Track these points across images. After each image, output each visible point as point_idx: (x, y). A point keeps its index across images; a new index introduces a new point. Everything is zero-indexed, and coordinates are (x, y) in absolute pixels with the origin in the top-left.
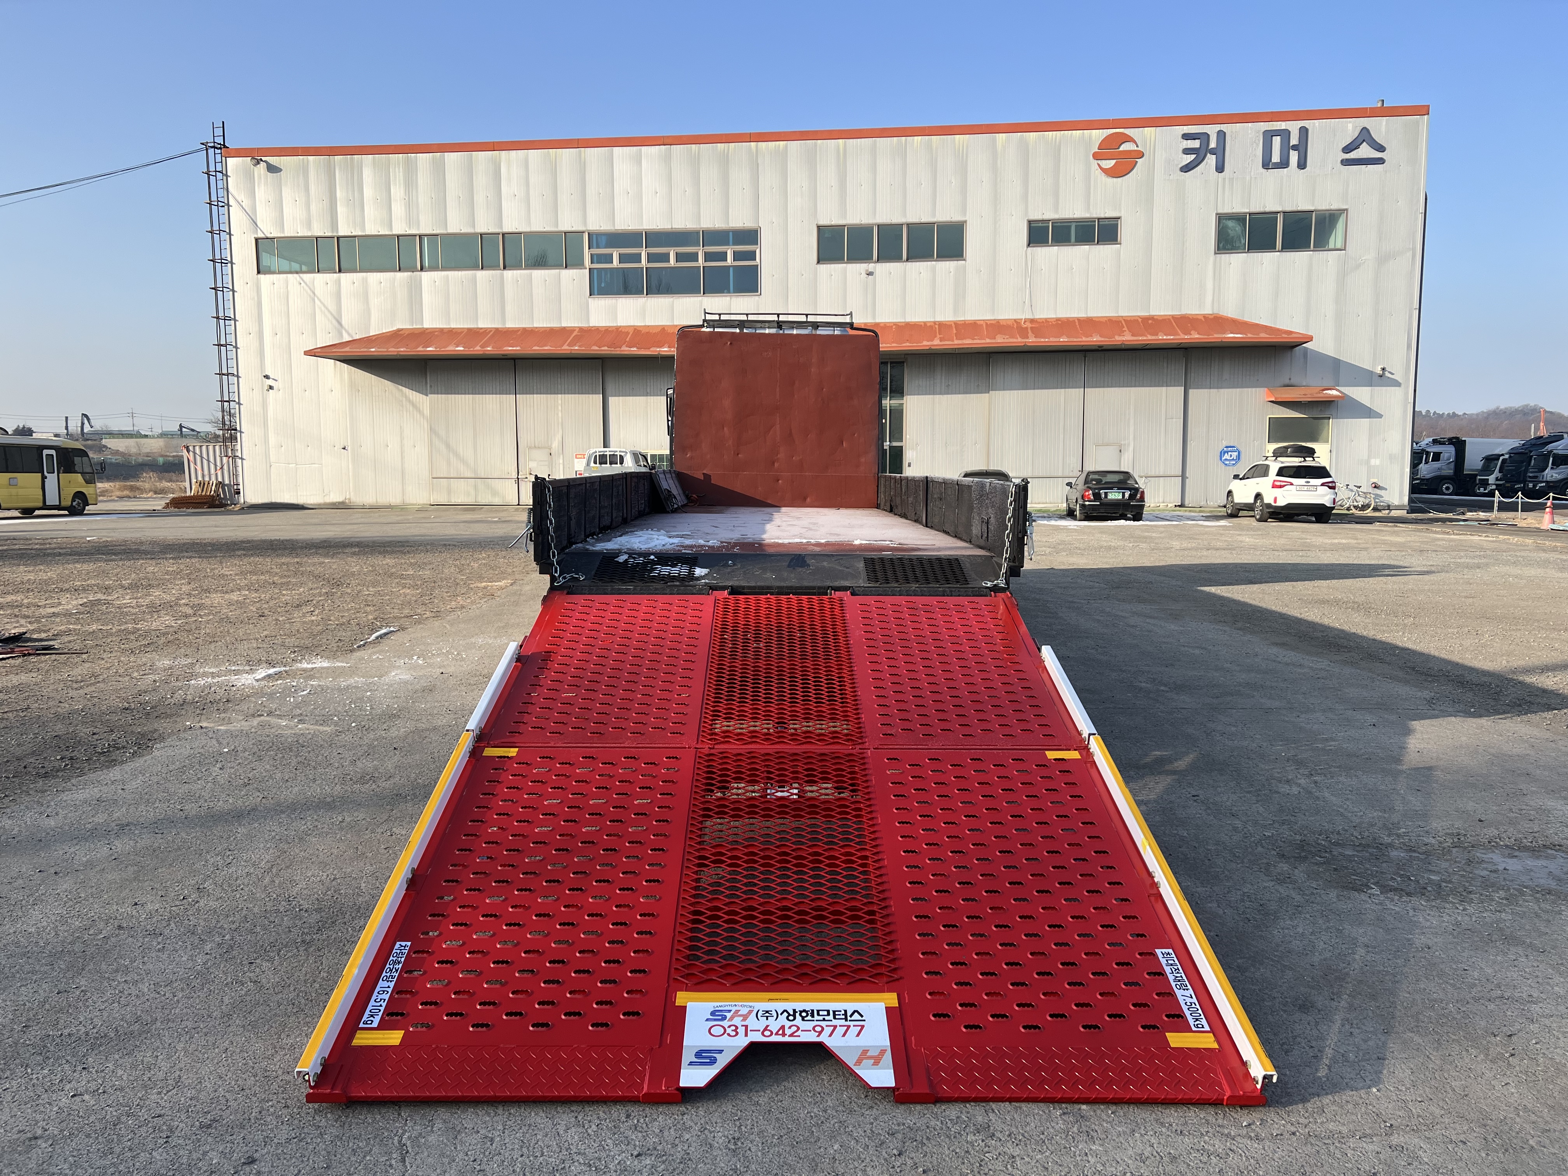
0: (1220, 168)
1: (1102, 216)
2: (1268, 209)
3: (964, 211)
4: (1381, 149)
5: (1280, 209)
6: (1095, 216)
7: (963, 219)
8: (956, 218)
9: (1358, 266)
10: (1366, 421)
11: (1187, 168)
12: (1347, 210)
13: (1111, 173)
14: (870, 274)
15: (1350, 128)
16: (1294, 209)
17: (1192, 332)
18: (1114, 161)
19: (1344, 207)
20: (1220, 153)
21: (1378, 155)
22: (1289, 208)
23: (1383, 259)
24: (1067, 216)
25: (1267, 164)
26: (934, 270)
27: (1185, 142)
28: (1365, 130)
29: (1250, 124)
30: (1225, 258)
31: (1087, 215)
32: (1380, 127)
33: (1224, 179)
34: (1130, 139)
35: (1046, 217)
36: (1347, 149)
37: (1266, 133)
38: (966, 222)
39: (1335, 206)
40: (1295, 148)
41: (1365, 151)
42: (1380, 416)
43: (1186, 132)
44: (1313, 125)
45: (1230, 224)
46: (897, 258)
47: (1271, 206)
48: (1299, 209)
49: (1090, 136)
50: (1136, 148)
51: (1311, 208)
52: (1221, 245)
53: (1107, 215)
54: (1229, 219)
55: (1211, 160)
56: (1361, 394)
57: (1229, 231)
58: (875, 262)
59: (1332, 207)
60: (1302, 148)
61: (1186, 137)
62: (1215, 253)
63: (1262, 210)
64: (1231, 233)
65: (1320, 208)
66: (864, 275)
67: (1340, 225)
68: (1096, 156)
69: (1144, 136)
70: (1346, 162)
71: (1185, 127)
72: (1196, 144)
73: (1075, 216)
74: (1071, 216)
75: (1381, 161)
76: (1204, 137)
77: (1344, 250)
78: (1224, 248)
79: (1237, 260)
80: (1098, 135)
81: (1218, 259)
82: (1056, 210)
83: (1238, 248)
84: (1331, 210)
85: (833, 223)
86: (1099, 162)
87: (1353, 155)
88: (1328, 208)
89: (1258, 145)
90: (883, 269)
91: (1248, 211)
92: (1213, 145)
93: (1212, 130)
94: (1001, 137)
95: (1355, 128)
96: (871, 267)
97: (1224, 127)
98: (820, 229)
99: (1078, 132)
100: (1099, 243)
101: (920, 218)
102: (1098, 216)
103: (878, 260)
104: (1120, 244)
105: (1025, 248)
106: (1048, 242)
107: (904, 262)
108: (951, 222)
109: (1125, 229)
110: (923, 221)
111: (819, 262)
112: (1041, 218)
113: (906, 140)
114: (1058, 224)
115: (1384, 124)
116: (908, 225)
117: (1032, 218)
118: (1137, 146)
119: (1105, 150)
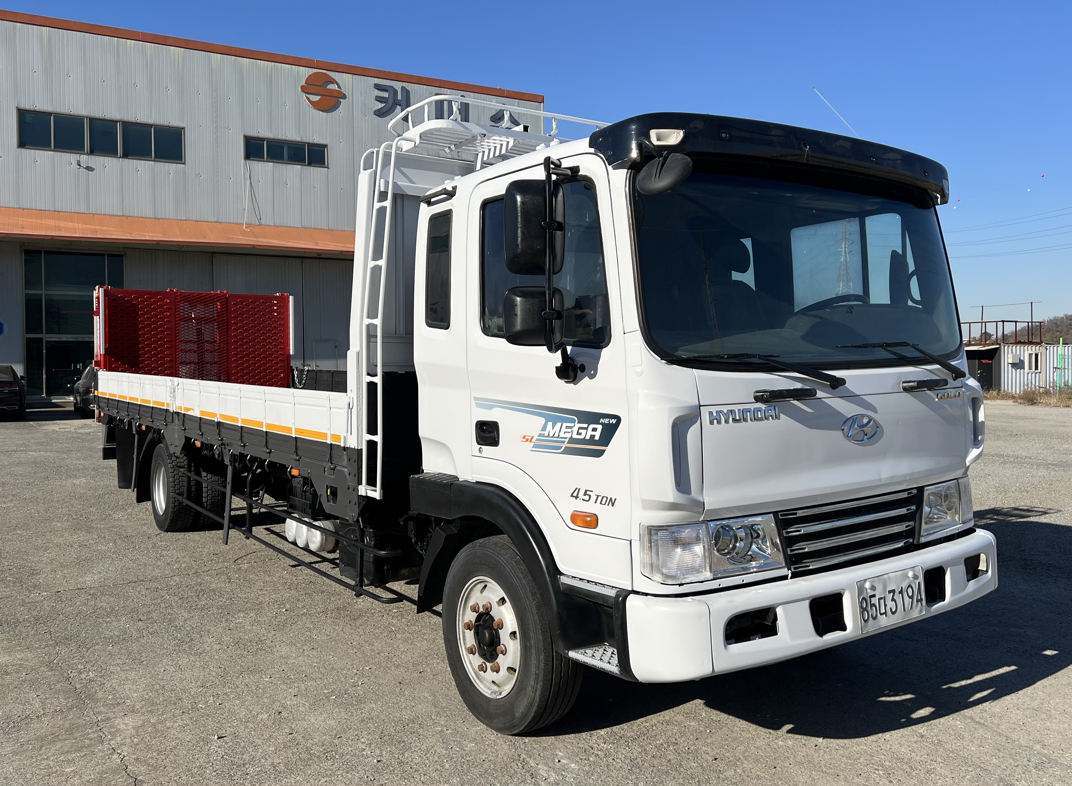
0: (405, 118)
1: (311, 141)
3: (183, 118)
4: (516, 123)
6: (304, 140)
7: (181, 125)
8: (175, 122)
11: (380, 113)
13: (316, 105)
14: (82, 165)
18: (321, 97)
20: (404, 103)
24: (281, 137)
26: (152, 170)
27: (376, 91)
29: (425, 86)
31: (298, 139)
34: (333, 81)
35: (262, 135)
36: (494, 118)
38: (184, 128)
43: (377, 83)
44: (469, 96)
46: (112, 153)
49: (298, 72)
50: (337, 89)
53: (315, 142)
58: (86, 154)
60: (463, 111)
61: (378, 87)
66: (75, 165)
68: (304, 90)
69: (345, 81)
71: (376, 79)
72: (386, 95)
73: (287, 138)
74: (284, 138)
76: (392, 90)
80: (305, 73)
82: (270, 128)
85: (37, 109)
86: (308, 96)
90: (98, 161)
92: (398, 97)
93: (398, 86)
94: (216, 57)
96: (84, 159)
97: (405, 85)
98: (22, 114)
99: (287, 66)
100: (309, 164)
101: (135, 118)
102: (308, 141)
103: (92, 152)
104: (328, 168)
105: (243, 160)
106: (264, 158)
107: (120, 157)
108: (169, 127)
109: (332, 156)
110: (139, 121)
111: (20, 146)
112: (256, 135)
113: (118, 41)
114: (273, 143)
115: (516, 104)
116: (123, 123)
117: (248, 134)
118: (339, 87)
119: (312, 86)
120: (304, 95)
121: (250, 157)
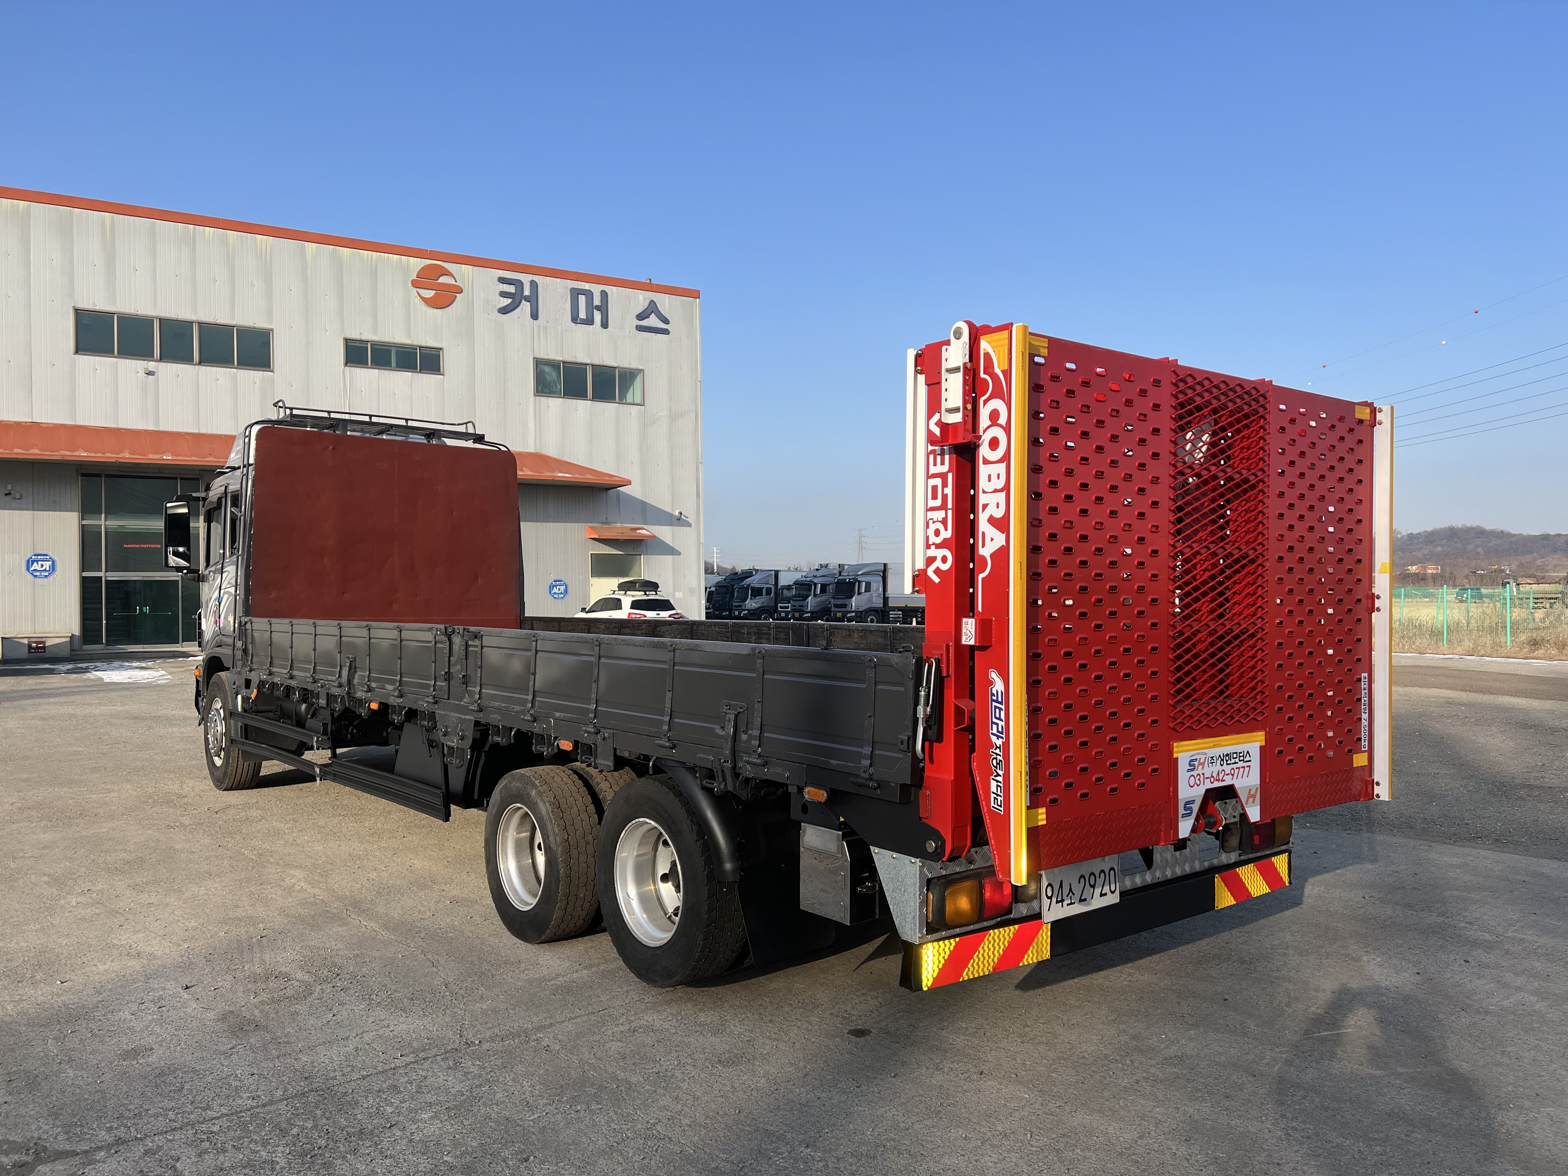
0: (535, 316)
1: (424, 344)
2: (579, 360)
3: (270, 318)
4: (666, 321)
5: (589, 362)
6: (415, 343)
7: (270, 327)
8: (261, 323)
9: (655, 421)
10: (669, 558)
11: (504, 311)
12: (643, 370)
13: (429, 302)
14: (150, 373)
15: (641, 299)
16: (600, 363)
17: (524, 469)
18: (434, 292)
19: (641, 368)
20: (533, 299)
21: (662, 325)
22: (596, 362)
23: (674, 417)
24: (387, 340)
25: (575, 319)
26: (234, 379)
27: (501, 285)
28: (652, 302)
29: (559, 280)
30: (544, 400)
31: (408, 342)
32: (665, 302)
33: (539, 326)
34: (448, 273)
35: (365, 337)
36: (641, 317)
37: (573, 290)
38: (272, 330)
39: (634, 365)
40: (598, 308)
41: (653, 321)
42: (679, 553)
43: (502, 276)
44: (611, 290)
45: (547, 369)
46: (187, 359)
47: (581, 357)
48: (604, 363)
49: (408, 262)
50: (454, 283)
51: (615, 365)
52: (540, 388)
53: (429, 345)
54: (546, 365)
55: (526, 306)
56: (664, 533)
57: (546, 376)
58: (156, 361)
59: (631, 366)
60: (603, 308)
61: (502, 280)
62: (535, 395)
63: (573, 360)
64: (548, 378)
65: (621, 365)
66: (142, 374)
67: (638, 382)
68: (415, 284)
69: (462, 273)
70: (640, 328)
71: (501, 272)
72: (511, 289)
73: (396, 341)
74: (391, 340)
75: (666, 332)
76: (518, 284)
77: (643, 405)
78: (543, 392)
79: (555, 405)
80: (416, 264)
81: (538, 401)
82: (375, 330)
83: (555, 393)
84: (630, 369)
85: (97, 308)
86: (418, 290)
87: (644, 323)
88: (628, 366)
89: (566, 300)
90: (169, 371)
91: (561, 359)
92: (527, 292)
93: (526, 279)
94: (311, 247)
95: (645, 299)
96: (152, 365)
97: (536, 278)
98: (79, 314)
99: (395, 256)
100: (421, 372)
101: (214, 319)
102: (420, 344)
103: (162, 359)
104: (443, 375)
105: (343, 367)
106: (367, 364)
107: (196, 364)
108: (255, 328)
109: (448, 361)
110: (218, 322)
111: (77, 352)
112: (358, 337)
113: (194, 229)
114: (378, 347)
115: (667, 300)
116: (200, 324)
117: (349, 336)
118: (456, 281)
119: (424, 279)
120: (415, 290)
121: (351, 363)
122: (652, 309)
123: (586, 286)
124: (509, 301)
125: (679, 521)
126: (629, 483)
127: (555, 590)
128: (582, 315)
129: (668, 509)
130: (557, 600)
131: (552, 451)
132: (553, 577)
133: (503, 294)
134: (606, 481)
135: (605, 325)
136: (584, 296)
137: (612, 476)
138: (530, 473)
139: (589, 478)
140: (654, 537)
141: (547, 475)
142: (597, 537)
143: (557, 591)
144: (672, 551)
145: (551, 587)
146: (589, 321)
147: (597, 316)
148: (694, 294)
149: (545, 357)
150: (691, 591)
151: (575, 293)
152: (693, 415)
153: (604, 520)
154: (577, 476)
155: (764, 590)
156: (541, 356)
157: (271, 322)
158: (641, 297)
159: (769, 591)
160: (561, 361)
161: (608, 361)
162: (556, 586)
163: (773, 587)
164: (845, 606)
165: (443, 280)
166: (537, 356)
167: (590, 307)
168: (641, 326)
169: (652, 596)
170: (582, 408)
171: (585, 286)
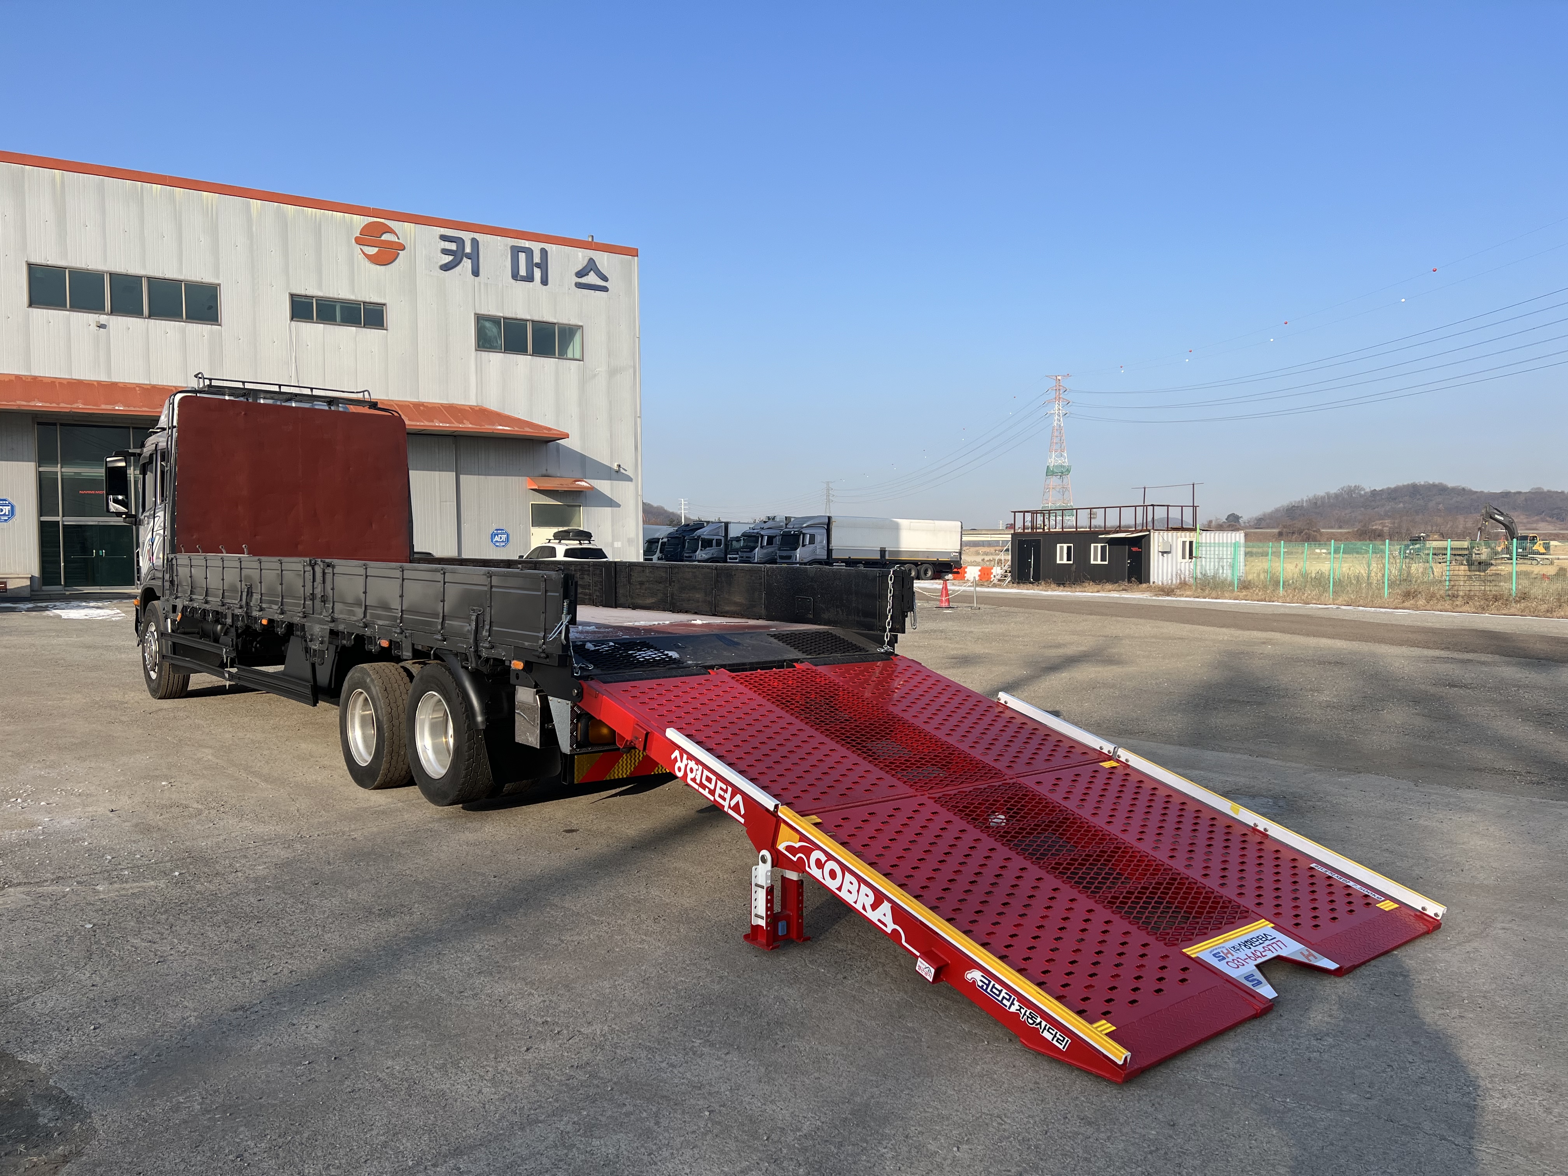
0: (476, 273)
1: (368, 300)
2: (519, 316)
3: (217, 272)
4: (605, 279)
5: (529, 318)
6: (360, 299)
7: (217, 282)
8: (207, 278)
9: (595, 376)
10: (608, 510)
11: (446, 267)
12: (582, 326)
13: (372, 259)
14: (102, 326)
15: (580, 257)
16: (540, 319)
17: (465, 421)
18: (377, 249)
19: (580, 324)
20: (474, 257)
21: (603, 284)
22: (536, 318)
23: (613, 372)
24: (331, 296)
25: (515, 276)
26: (183, 332)
27: (443, 242)
28: (591, 260)
29: (499, 238)
30: (485, 355)
31: (353, 297)
32: (603, 260)
33: (480, 283)
34: (391, 231)
35: (310, 293)
36: (580, 274)
37: (513, 248)
38: (219, 285)
39: (574, 321)
40: (538, 265)
41: (592, 278)
42: (619, 506)
43: (443, 233)
44: (551, 248)
45: (488, 324)
46: (137, 312)
47: (522, 313)
48: (545, 320)
49: (352, 219)
50: (397, 240)
51: (555, 321)
52: (481, 343)
53: (372, 300)
54: (486, 320)
55: (467, 264)
56: (604, 486)
57: (487, 331)
58: (107, 314)
59: (571, 323)
60: (543, 266)
61: (444, 238)
62: (476, 350)
63: (514, 316)
64: (489, 334)
65: (561, 321)
66: (93, 327)
67: (577, 338)
68: (358, 241)
69: (405, 231)
70: (579, 286)
71: (442, 229)
72: (453, 246)
73: (340, 297)
74: (336, 296)
75: (605, 289)
76: (460, 242)
77: (583, 361)
78: (484, 347)
79: (496, 359)
80: (360, 221)
81: (479, 356)
82: (320, 286)
83: (495, 348)
84: (570, 325)
85: (50, 263)
86: (362, 247)
87: (583, 280)
88: (567, 322)
89: (507, 257)
90: (119, 324)
91: (502, 315)
92: (468, 250)
93: (467, 236)
94: (255, 204)
95: (584, 257)
96: (103, 318)
97: (477, 236)
98: (32, 268)
99: (339, 213)
100: (364, 327)
101: (163, 273)
102: (364, 300)
103: (112, 313)
104: (387, 330)
105: (289, 321)
106: (313, 319)
107: (146, 318)
108: (202, 283)
109: (391, 316)
110: (167, 276)
111: (31, 305)
112: (303, 293)
113: (142, 186)
114: (323, 302)
115: (606, 258)
116: (149, 278)
117: (294, 292)
118: (398, 239)
119: (367, 236)
120: (359, 247)
121: (297, 317)
122: (591, 266)
123: (527, 244)
124: (451, 258)
125: (617, 474)
126: (566, 436)
127: (497, 538)
128: (523, 272)
129: (607, 462)
130: (499, 548)
131: (493, 404)
132: (495, 527)
133: (445, 252)
134: (545, 434)
135: (545, 282)
136: (524, 254)
137: (550, 429)
138: (470, 426)
139: (528, 431)
140: (592, 488)
141: (487, 428)
142: (537, 488)
143: (498, 540)
144: (610, 503)
145: (493, 535)
146: (530, 278)
147: (537, 273)
148: (633, 253)
149: (486, 313)
150: (630, 541)
151: (516, 251)
152: (631, 371)
153: (544, 472)
154: (516, 429)
155: (714, 542)
156: (482, 312)
157: (218, 278)
158: (580, 254)
159: (719, 543)
160: (501, 317)
161: (547, 316)
162: (498, 535)
163: (723, 539)
164: (790, 557)
165: (385, 237)
166: (478, 312)
167: (530, 265)
168: (580, 284)
169: (586, 545)
170: (522, 363)
171: (525, 243)
